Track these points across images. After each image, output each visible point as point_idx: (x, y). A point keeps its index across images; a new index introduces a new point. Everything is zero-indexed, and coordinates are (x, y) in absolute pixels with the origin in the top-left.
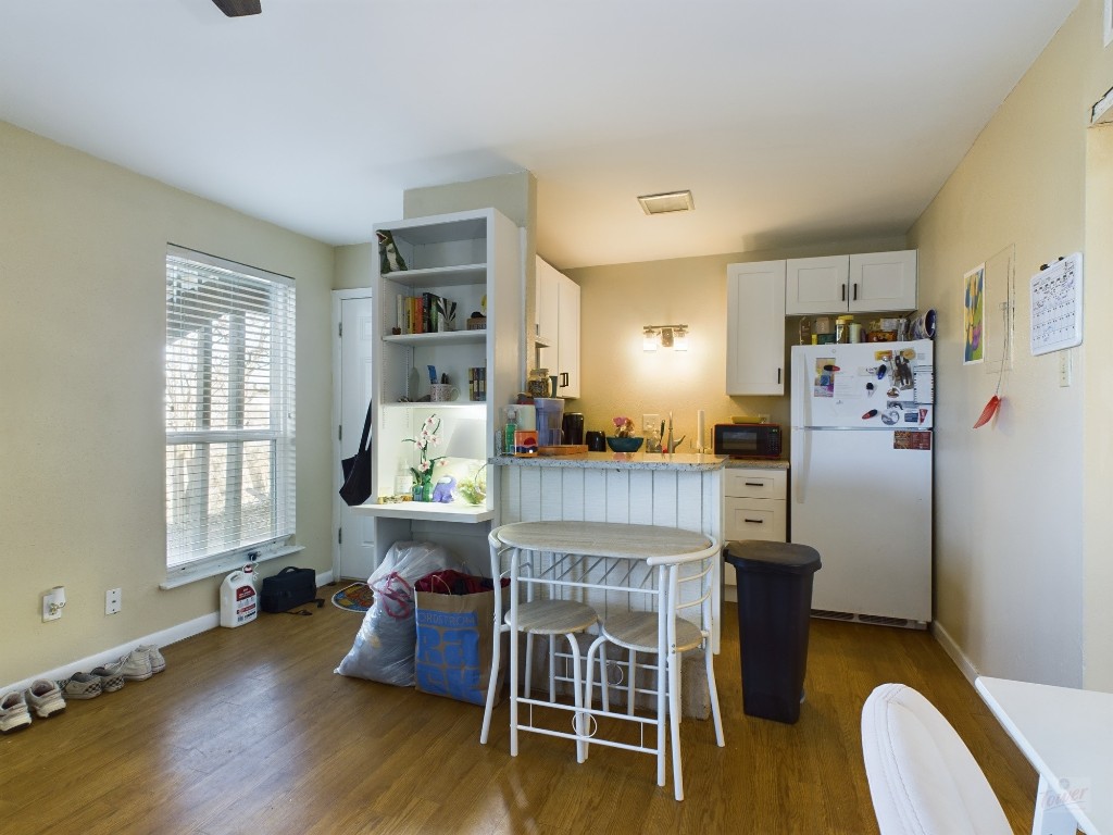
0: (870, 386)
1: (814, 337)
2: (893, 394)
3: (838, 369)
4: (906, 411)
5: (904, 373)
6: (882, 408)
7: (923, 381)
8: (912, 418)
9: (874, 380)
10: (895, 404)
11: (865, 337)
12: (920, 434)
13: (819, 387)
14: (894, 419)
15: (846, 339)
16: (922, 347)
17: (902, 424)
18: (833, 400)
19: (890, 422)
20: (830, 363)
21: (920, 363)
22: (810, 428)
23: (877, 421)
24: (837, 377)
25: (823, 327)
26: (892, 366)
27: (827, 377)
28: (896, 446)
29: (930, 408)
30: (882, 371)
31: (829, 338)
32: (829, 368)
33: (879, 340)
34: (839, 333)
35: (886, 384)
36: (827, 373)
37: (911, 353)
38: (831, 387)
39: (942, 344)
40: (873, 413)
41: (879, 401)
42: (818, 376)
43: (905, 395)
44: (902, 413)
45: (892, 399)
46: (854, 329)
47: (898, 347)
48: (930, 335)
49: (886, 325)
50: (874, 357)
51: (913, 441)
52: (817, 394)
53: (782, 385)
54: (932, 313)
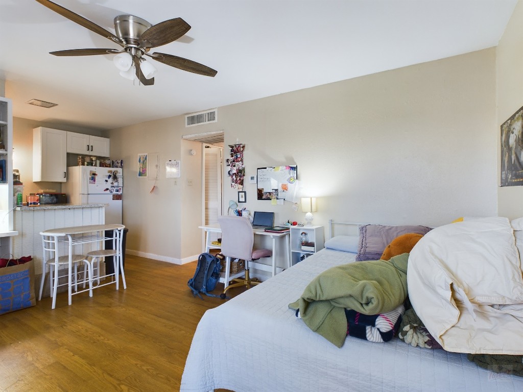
0: (107, 181)
1: (86, 163)
2: (112, 183)
3: (97, 175)
4: (116, 188)
5: (115, 178)
6: (110, 188)
7: (120, 180)
8: (117, 191)
9: (107, 179)
10: (113, 187)
11: (102, 165)
12: (119, 195)
13: (91, 181)
14: (113, 191)
15: (96, 165)
16: (120, 170)
17: (115, 193)
18: (95, 185)
19: (112, 192)
21: (119, 175)
22: (88, 194)
23: (108, 192)
24: (97, 178)
25: (88, 159)
26: (112, 174)
27: (93, 177)
28: (113, 199)
29: (121, 188)
30: (110, 176)
31: (91, 164)
32: (94, 174)
33: (106, 167)
34: (94, 162)
35: (110, 180)
36: (93, 176)
37: (117, 171)
38: (94, 181)
39: (125, 170)
40: (107, 189)
41: (109, 185)
42: (90, 176)
43: (115, 184)
44: (115, 189)
45: (112, 185)
46: (98, 162)
47: (113, 169)
48: (122, 167)
49: (107, 162)
50: (107, 172)
51: (117, 197)
52: (90, 183)
53: (66, 178)
54: (122, 161)
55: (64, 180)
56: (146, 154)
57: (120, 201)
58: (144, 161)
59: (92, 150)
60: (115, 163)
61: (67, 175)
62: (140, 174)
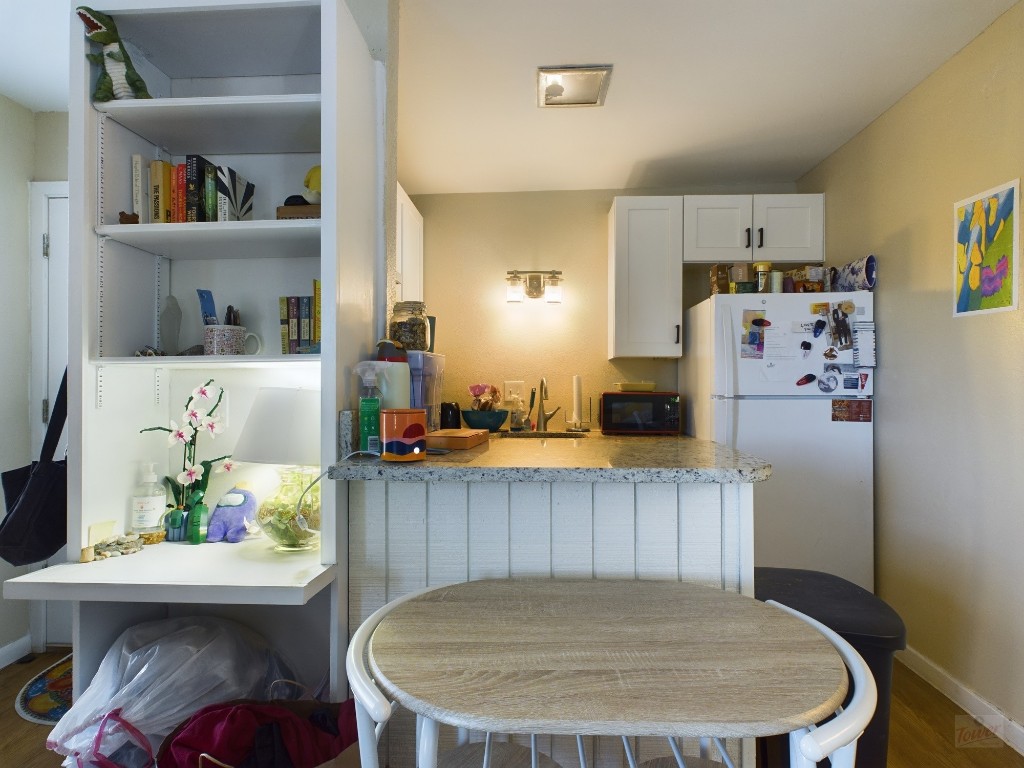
0: (806, 346)
1: (733, 285)
2: (830, 355)
3: (769, 324)
4: (845, 375)
5: (843, 331)
6: (819, 372)
7: (865, 340)
8: (852, 384)
9: (809, 337)
10: (834, 367)
11: (789, 286)
12: (860, 402)
13: (747, 347)
14: (832, 385)
15: (768, 289)
16: (862, 299)
17: (841, 391)
18: (764, 361)
19: (828, 389)
20: (759, 316)
21: (860, 318)
22: (737, 397)
23: (812, 388)
24: (768, 334)
25: (740, 274)
26: (829, 321)
27: (756, 333)
28: (835, 418)
29: (870, 372)
30: (819, 327)
31: (750, 285)
32: (760, 323)
33: (807, 290)
34: (762, 281)
35: (822, 343)
36: (756, 329)
37: (851, 306)
38: (760, 346)
39: (885, 297)
40: (810, 378)
41: (815, 363)
42: (745, 332)
43: (844, 357)
44: (841, 378)
45: (829, 361)
46: (777, 277)
47: (833, 298)
48: (871, 284)
49: (812, 274)
50: (808, 310)
51: (853, 411)
52: (745, 355)
53: (680, 345)
54: (871, 260)
55: (676, 351)
56: (1002, 189)
57: (863, 429)
58: (990, 233)
59: (761, 245)
60: (846, 277)
61: (685, 333)
62: (968, 301)
